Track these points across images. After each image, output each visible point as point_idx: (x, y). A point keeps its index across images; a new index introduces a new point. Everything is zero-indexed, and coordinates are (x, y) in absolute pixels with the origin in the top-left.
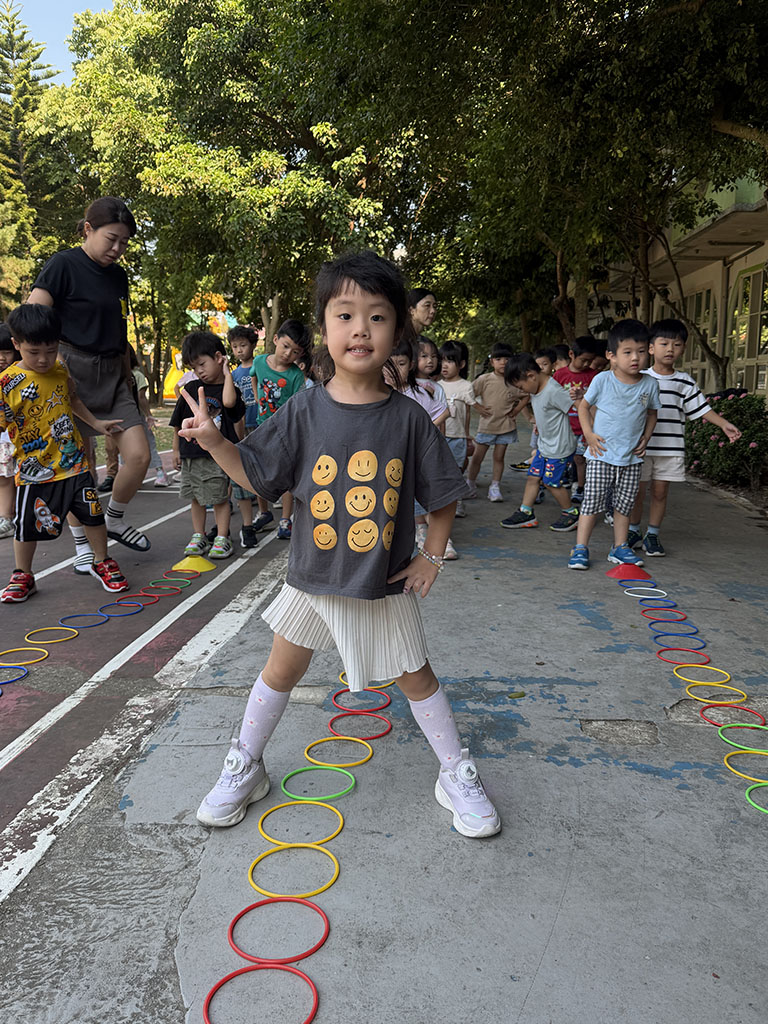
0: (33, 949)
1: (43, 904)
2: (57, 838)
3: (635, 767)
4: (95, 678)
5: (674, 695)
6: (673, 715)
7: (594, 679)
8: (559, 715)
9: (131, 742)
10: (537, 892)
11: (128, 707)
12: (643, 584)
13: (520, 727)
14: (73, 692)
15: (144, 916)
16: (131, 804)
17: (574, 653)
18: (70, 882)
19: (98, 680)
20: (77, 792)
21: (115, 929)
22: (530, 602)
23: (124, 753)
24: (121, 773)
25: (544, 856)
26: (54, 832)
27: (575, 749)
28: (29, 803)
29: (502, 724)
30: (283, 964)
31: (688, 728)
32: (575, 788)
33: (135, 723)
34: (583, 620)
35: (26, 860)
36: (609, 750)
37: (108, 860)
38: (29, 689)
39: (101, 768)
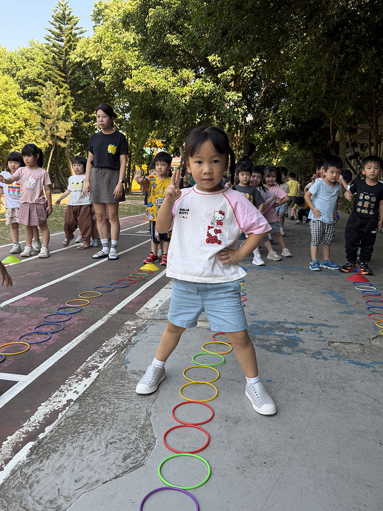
0: (93, 413)
1: (96, 398)
2: (99, 374)
3: (353, 362)
4: (110, 313)
5: (374, 333)
7: (336, 325)
8: (319, 339)
9: (128, 339)
10: (304, 407)
11: (125, 325)
12: (365, 284)
13: (300, 343)
14: (101, 318)
15: (138, 404)
16: (129, 362)
17: (328, 313)
18: (106, 391)
20: (107, 357)
21: (126, 408)
22: (308, 290)
23: (125, 343)
24: (124, 351)
25: (308, 394)
26: (98, 372)
27: (326, 353)
28: (87, 360)
29: (291, 341)
30: (195, 425)
31: (379, 347)
32: (324, 369)
33: (129, 332)
34: (334, 299)
35: (88, 382)
36: (341, 354)
37: (121, 383)
39: (116, 348)
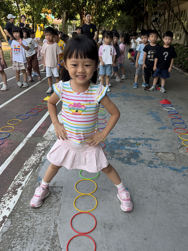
0: (20, 228)
1: (21, 213)
2: (23, 191)
3: (171, 168)
5: (179, 144)
6: (180, 151)
7: (158, 138)
8: (150, 151)
9: (39, 158)
10: (149, 210)
11: (37, 146)
12: (169, 106)
13: (140, 155)
14: (22, 141)
15: (48, 217)
16: (41, 179)
17: (152, 129)
18: (28, 206)
19: (28, 137)
20: (27, 175)
21: (41, 221)
22: (139, 112)
23: (38, 162)
24: (38, 169)
25: (150, 198)
26: (22, 189)
27: (155, 162)
28: (14, 179)
29: (135, 154)
30: (85, 234)
31: (184, 155)
32: (156, 176)
33: (40, 152)
34: (154, 118)
35: (16, 198)
36: (164, 162)
38: (11, 140)
39: (32, 167)
